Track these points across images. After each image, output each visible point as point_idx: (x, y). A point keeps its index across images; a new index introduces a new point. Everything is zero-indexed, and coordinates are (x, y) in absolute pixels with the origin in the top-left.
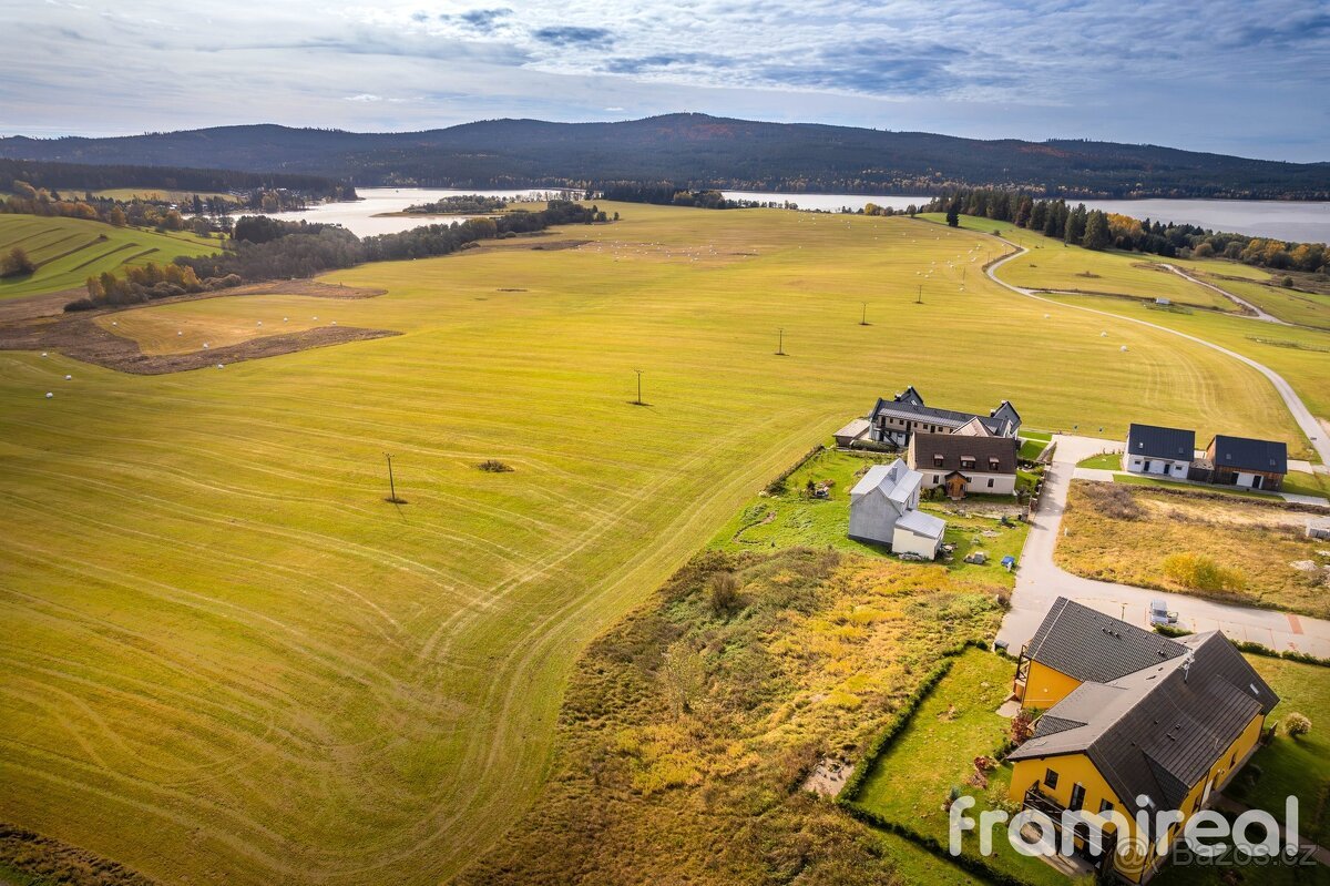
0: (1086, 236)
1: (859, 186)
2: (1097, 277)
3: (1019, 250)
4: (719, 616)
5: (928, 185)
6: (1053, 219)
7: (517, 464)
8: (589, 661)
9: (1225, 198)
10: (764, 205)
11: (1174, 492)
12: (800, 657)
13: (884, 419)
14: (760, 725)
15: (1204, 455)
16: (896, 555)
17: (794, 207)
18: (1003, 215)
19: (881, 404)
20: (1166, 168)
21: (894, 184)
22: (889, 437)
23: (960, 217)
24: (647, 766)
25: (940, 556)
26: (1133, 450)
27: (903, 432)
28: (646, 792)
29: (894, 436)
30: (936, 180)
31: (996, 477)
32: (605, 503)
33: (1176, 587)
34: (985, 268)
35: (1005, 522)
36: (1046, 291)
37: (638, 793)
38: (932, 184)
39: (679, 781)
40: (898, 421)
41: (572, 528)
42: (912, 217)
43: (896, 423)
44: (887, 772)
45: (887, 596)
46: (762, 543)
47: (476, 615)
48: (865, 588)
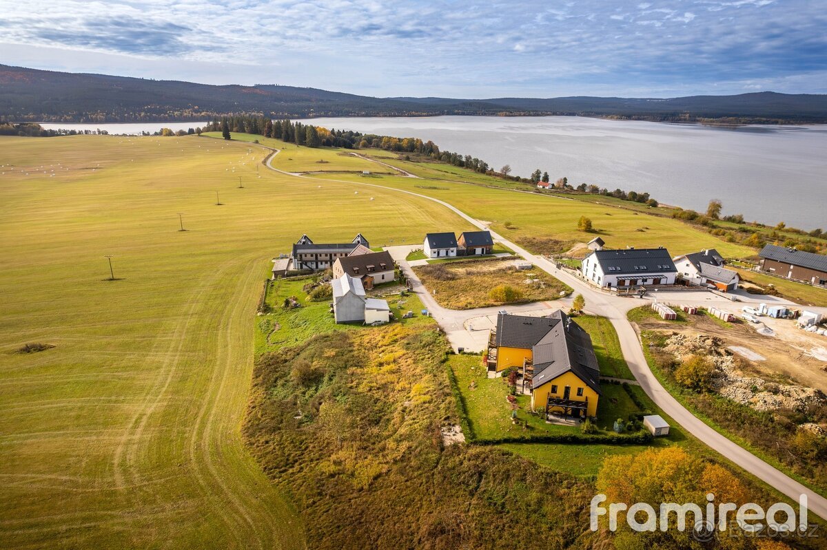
0: (307, 140)
1: (145, 116)
2: (327, 162)
3: (275, 151)
4: (309, 387)
5: (192, 115)
6: (287, 132)
7: (52, 341)
8: (253, 440)
9: (354, 116)
10: (80, 133)
11: (459, 263)
12: (378, 389)
13: (301, 256)
14: (390, 427)
15: (461, 242)
16: (370, 325)
17: (106, 133)
18: (255, 131)
19: (296, 247)
20: (322, 100)
21: (169, 115)
22: (306, 265)
23: (231, 133)
24: (353, 475)
25: (392, 320)
26: (432, 247)
27: (313, 261)
28: (366, 487)
29: (309, 264)
30: (196, 111)
31: (384, 273)
32: (156, 347)
33: (499, 303)
34: (264, 162)
35: (403, 295)
36: (306, 173)
37: (361, 489)
38: (194, 114)
39: (378, 473)
40: (310, 255)
41: (149, 370)
42: (199, 136)
43: (309, 256)
44: (474, 421)
45: (388, 345)
46: (287, 340)
47: (136, 446)
48: (374, 345)
